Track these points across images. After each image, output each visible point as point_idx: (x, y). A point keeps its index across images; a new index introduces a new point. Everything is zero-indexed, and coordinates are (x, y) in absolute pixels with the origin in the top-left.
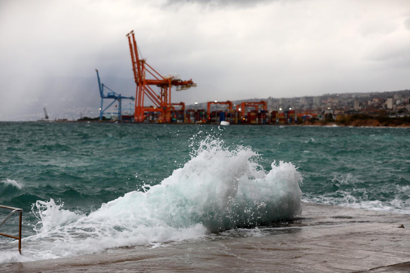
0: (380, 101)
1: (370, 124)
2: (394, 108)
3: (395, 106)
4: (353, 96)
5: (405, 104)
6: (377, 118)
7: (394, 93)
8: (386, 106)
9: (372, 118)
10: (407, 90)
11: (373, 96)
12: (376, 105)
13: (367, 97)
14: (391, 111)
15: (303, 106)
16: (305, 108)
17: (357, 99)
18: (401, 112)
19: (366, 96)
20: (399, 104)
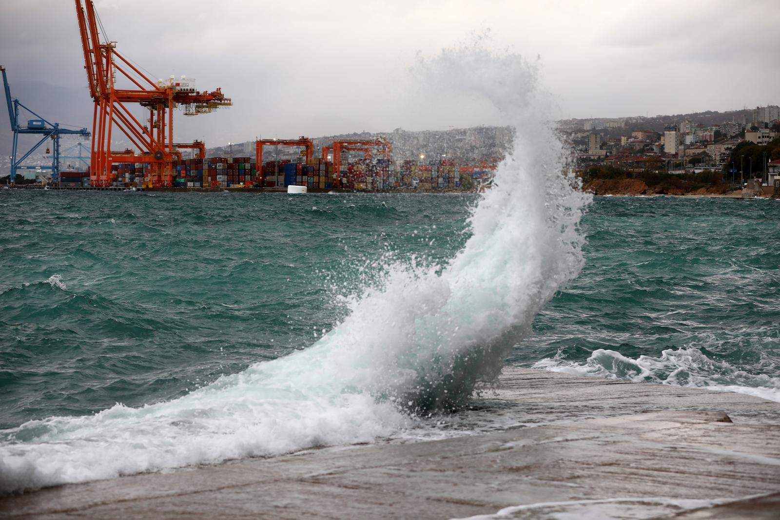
0: (648, 137)
1: (627, 189)
2: (681, 153)
3: (682, 147)
4: (587, 127)
5: (705, 143)
6: (640, 176)
7: (681, 118)
8: (662, 147)
9: (629, 175)
10: (709, 112)
11: (632, 126)
12: (638, 147)
13: (619, 128)
14: (674, 160)
15: (473, 148)
16: (476, 155)
17: (595, 132)
18: (695, 161)
19: (616, 125)
20: (692, 144)
